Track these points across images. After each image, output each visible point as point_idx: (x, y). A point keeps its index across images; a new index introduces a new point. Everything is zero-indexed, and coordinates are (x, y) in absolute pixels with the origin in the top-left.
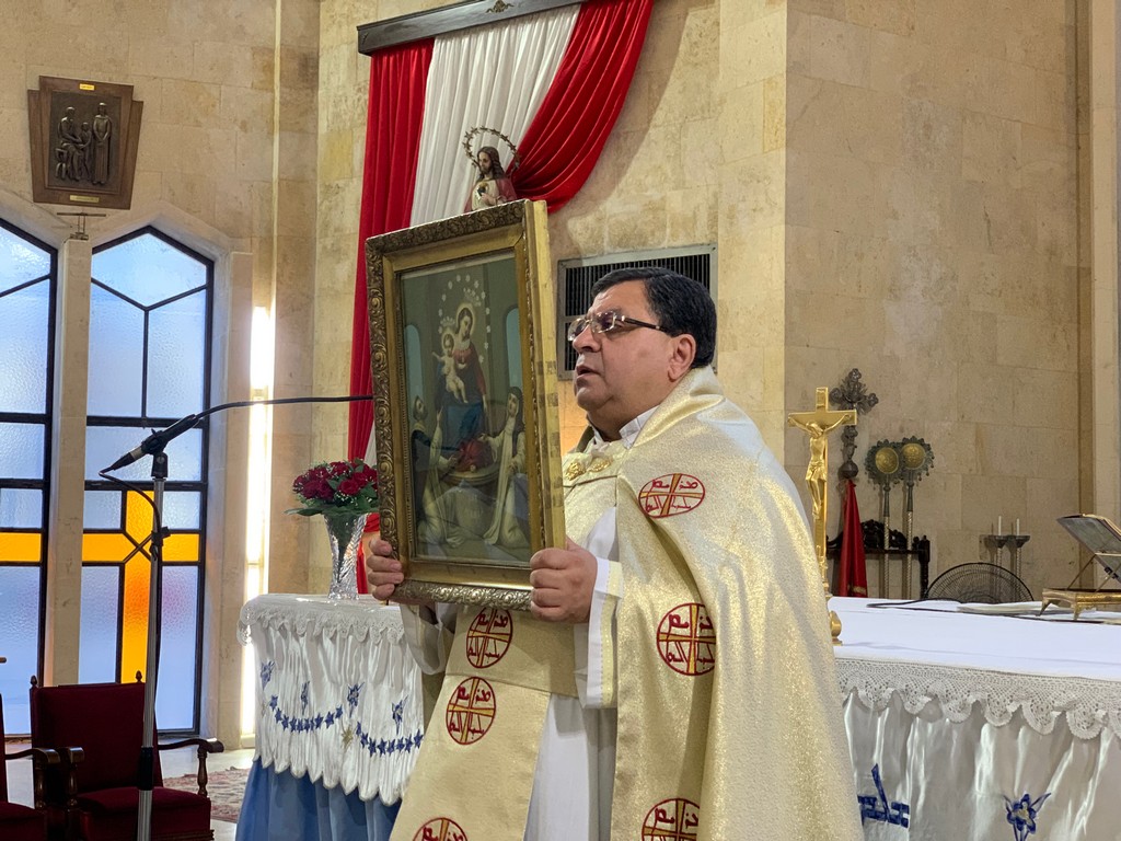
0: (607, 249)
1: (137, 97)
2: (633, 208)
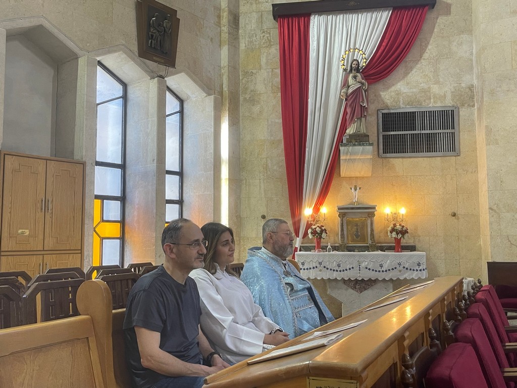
0: (402, 106)
1: (178, 16)
2: (414, 90)
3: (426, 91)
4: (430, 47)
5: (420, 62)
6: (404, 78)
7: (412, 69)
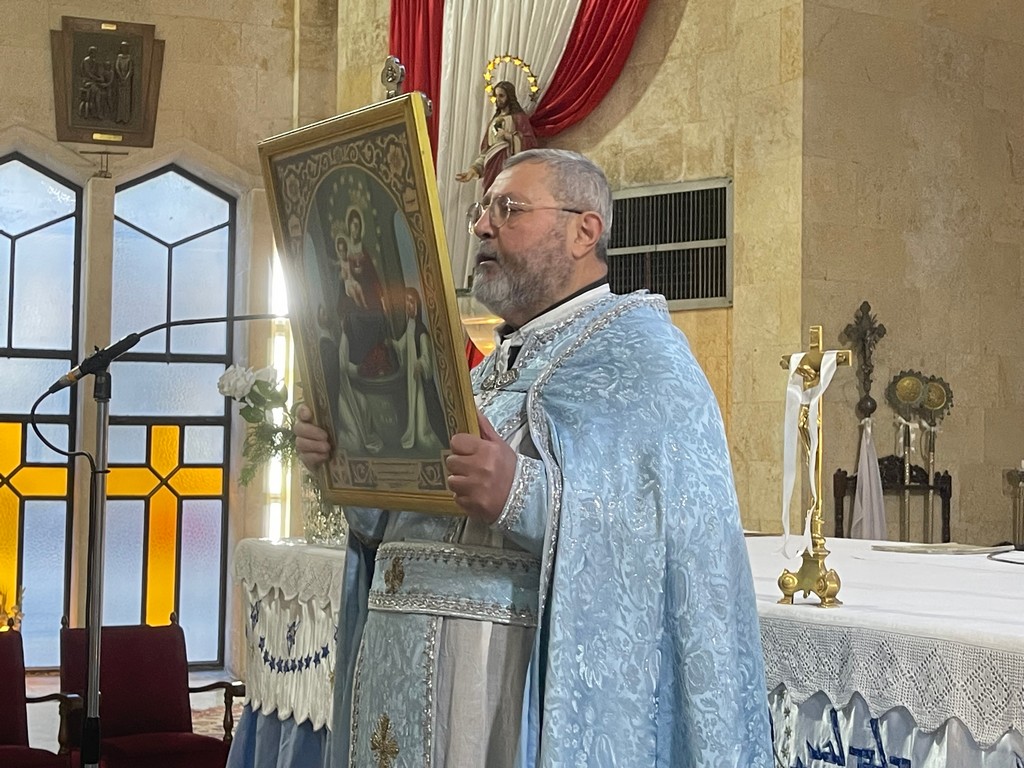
0: (624, 183)
1: (159, 36)
2: (649, 142)
3: (671, 142)
4: (684, 25)
5: (662, 68)
6: (629, 110)
7: (646, 85)
